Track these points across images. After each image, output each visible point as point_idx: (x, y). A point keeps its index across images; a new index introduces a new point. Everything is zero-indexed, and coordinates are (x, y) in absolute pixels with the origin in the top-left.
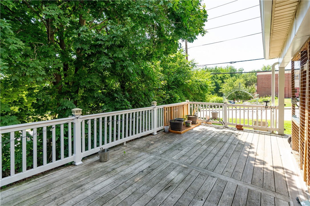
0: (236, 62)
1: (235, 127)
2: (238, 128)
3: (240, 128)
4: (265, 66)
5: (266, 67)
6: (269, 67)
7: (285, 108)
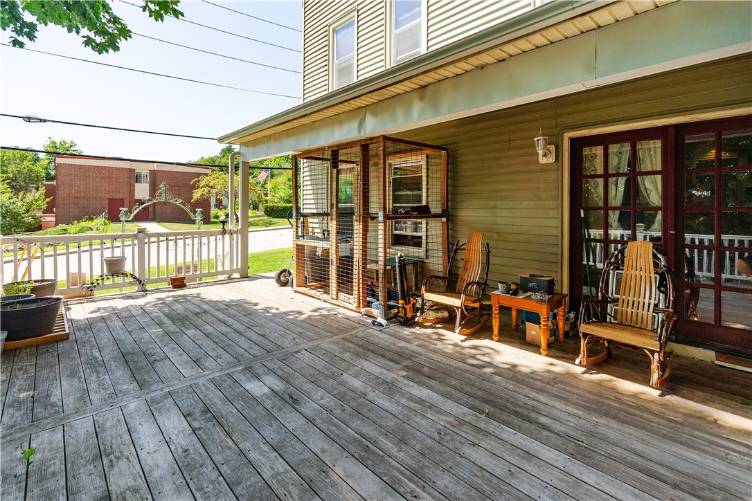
0: (45, 121)
1: (166, 285)
2: (177, 283)
3: (178, 283)
4: (56, 143)
5: (58, 145)
6: (67, 145)
7: (249, 230)
